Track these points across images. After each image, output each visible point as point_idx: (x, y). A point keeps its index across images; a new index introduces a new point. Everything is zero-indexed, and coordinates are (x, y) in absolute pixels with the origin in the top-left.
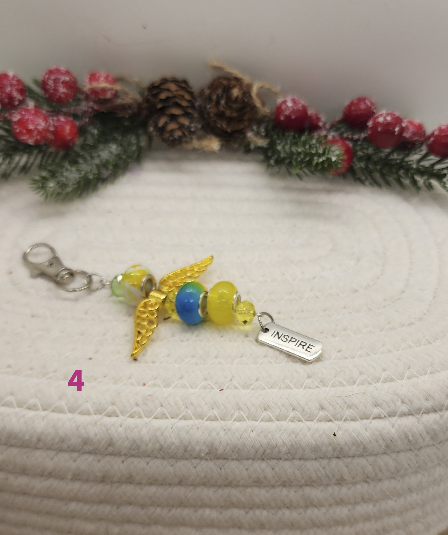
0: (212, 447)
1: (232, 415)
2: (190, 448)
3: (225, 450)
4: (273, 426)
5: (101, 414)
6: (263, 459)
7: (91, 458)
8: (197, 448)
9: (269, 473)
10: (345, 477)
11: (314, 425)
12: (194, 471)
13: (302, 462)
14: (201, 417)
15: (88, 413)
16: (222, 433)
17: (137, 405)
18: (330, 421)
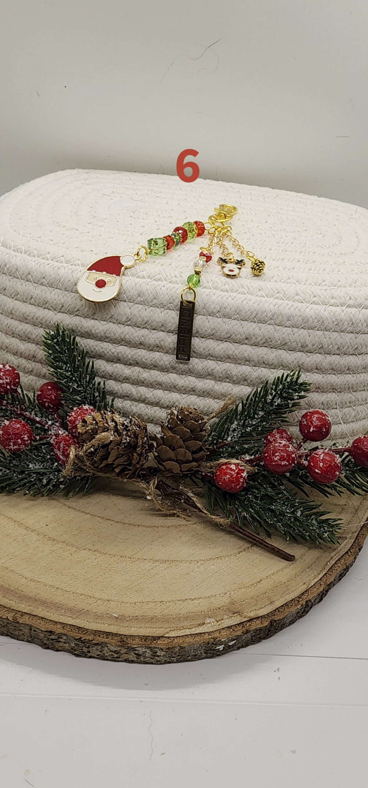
0: (222, 306)
1: (237, 291)
2: (208, 305)
3: (231, 310)
4: (263, 299)
5: (151, 279)
6: (255, 322)
7: (141, 307)
8: (212, 307)
9: (257, 331)
10: (307, 343)
11: (291, 303)
12: (208, 324)
13: (280, 327)
14: (216, 288)
15: (144, 277)
16: (230, 299)
17: (176, 277)
18: (302, 302)
